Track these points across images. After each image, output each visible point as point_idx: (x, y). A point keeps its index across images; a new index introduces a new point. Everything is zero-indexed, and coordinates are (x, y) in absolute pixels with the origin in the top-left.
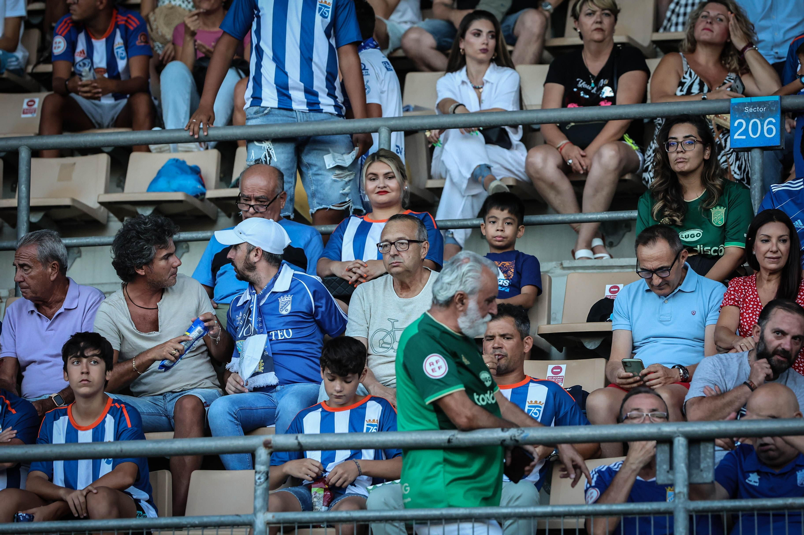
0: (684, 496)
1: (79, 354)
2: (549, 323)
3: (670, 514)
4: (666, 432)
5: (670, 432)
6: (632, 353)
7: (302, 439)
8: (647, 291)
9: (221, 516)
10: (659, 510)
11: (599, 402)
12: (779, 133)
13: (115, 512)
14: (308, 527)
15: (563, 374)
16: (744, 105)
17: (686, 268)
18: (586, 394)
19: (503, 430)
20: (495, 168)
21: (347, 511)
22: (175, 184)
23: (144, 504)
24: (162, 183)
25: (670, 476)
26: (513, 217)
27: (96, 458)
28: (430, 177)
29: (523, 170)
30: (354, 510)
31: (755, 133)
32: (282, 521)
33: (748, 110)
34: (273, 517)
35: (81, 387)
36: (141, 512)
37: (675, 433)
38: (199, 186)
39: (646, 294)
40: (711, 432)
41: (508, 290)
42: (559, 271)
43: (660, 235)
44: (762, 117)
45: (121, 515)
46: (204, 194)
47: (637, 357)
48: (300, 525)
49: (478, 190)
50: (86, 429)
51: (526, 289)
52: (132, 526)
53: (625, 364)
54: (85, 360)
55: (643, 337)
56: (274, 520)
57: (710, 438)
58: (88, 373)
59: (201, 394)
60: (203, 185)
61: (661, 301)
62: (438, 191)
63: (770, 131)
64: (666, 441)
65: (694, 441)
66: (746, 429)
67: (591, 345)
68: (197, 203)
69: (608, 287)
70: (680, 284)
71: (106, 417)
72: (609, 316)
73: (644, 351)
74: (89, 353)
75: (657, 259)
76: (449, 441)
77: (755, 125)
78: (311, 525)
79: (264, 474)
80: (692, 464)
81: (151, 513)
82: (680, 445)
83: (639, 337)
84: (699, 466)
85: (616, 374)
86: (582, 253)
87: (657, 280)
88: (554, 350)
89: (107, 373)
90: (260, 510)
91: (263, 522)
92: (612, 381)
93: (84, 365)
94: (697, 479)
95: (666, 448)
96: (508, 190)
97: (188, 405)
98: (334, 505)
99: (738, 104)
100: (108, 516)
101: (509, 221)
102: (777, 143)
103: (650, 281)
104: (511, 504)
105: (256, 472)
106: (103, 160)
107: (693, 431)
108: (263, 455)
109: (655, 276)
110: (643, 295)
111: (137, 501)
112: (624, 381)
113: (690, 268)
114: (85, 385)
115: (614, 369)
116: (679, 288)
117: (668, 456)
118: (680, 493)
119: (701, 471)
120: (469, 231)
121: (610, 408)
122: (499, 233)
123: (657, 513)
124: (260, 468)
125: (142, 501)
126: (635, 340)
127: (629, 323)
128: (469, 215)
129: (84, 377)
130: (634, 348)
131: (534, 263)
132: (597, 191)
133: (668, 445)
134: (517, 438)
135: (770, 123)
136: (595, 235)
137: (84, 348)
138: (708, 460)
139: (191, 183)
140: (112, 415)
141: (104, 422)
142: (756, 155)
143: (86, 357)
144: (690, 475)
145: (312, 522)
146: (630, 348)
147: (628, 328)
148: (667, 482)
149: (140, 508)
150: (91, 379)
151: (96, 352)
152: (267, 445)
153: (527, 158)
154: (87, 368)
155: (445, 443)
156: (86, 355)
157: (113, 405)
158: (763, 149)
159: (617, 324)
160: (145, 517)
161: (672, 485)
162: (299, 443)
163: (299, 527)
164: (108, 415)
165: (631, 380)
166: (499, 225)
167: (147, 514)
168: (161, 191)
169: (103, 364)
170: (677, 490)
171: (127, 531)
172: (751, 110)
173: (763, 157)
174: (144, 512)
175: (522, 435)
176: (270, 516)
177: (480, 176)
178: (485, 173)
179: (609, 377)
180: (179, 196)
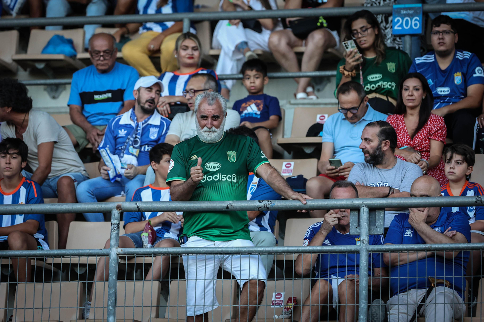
0: (366, 242)
1: (5, 151)
2: (283, 137)
3: (358, 252)
4: (356, 204)
5: (358, 204)
6: (333, 155)
7: (140, 205)
8: (344, 119)
9: (90, 249)
10: (351, 250)
11: (313, 184)
12: (421, 26)
13: (25, 246)
14: (143, 257)
15: (292, 167)
16: (401, 9)
17: (367, 106)
18: (306, 180)
19: (259, 201)
20: (251, 43)
21: (165, 248)
22: (59, 49)
23: (41, 241)
24: (50, 49)
25: (358, 230)
26: (259, 73)
27: (13, 214)
28: (211, 48)
29: (266, 45)
30: (170, 247)
31: (407, 25)
32: (127, 253)
33: (403, 12)
34: (121, 250)
35: (5, 171)
36: (40, 247)
37: (362, 204)
38: (72, 51)
39: (343, 121)
40: (383, 204)
41: (259, 117)
42: (288, 106)
43: (353, 88)
44: (411, 16)
45: (29, 248)
46: (75, 56)
47: (336, 158)
48: (137, 255)
49: (240, 56)
50: (8, 194)
51: (272, 117)
52: (37, 255)
53: (331, 162)
54: (8, 156)
55: (341, 147)
56: (122, 253)
57: (382, 208)
58: (10, 163)
59: (72, 175)
60: (75, 50)
61: (352, 125)
62: (217, 57)
63: (416, 25)
64: (357, 209)
65: (373, 210)
66: (403, 203)
67: (308, 151)
68: (71, 61)
69: (319, 116)
70: (363, 116)
71: (21, 187)
72: (319, 133)
73: (341, 154)
74: (11, 152)
75: (351, 102)
76: (227, 207)
77: (407, 21)
78: (144, 256)
79: (117, 225)
80: (371, 223)
81: (45, 246)
82: (364, 212)
83: (337, 147)
84: (375, 225)
85: (325, 168)
86: (301, 95)
87: (350, 115)
88: (286, 153)
89: (23, 163)
90: (114, 247)
91: (115, 253)
92: (323, 172)
93: (8, 159)
94: (374, 232)
95: (356, 213)
96: (256, 57)
97: (65, 182)
98: (156, 244)
99: (397, 9)
100: (22, 248)
101: (257, 76)
102: (420, 32)
103: (346, 114)
104: (258, 246)
105: (112, 224)
106: (14, 34)
107: (372, 203)
108: (116, 213)
109: (349, 112)
110: (341, 122)
111: (37, 239)
112: (330, 172)
113: (369, 106)
114: (8, 171)
115: (323, 165)
116: (363, 118)
117: (357, 218)
118: (363, 240)
119: (376, 227)
120: (235, 81)
121: (320, 188)
122: (252, 85)
123: (350, 252)
124: (114, 221)
125: (39, 239)
126: (336, 148)
127: (332, 138)
128: (235, 72)
129: (8, 166)
130: (335, 152)
131: (275, 101)
132: (310, 58)
133: (357, 211)
134: (268, 206)
135: (416, 20)
136: (309, 84)
137: (9, 149)
138: (381, 221)
139: (68, 49)
140: (25, 187)
141: (19, 190)
142: (407, 38)
143: (9, 154)
144: (370, 230)
145: (145, 254)
146: (333, 153)
147: (332, 141)
148: (356, 234)
149: (39, 244)
150: (11, 166)
151: (16, 151)
152: (118, 208)
153: (269, 38)
154: (9, 160)
155: (225, 208)
156: (9, 152)
157: (25, 181)
158: (412, 35)
159: (325, 138)
160: (42, 249)
161: (358, 236)
162: (138, 207)
163: (137, 257)
164: (22, 187)
165: (334, 171)
166: (252, 79)
167: (43, 247)
168: (50, 53)
169: (20, 159)
170: (362, 239)
171: (34, 258)
172: (405, 12)
173: (411, 40)
174: (42, 246)
175: (271, 205)
176: (120, 250)
177: (240, 48)
178: (245, 47)
179: (320, 170)
180: (61, 57)
